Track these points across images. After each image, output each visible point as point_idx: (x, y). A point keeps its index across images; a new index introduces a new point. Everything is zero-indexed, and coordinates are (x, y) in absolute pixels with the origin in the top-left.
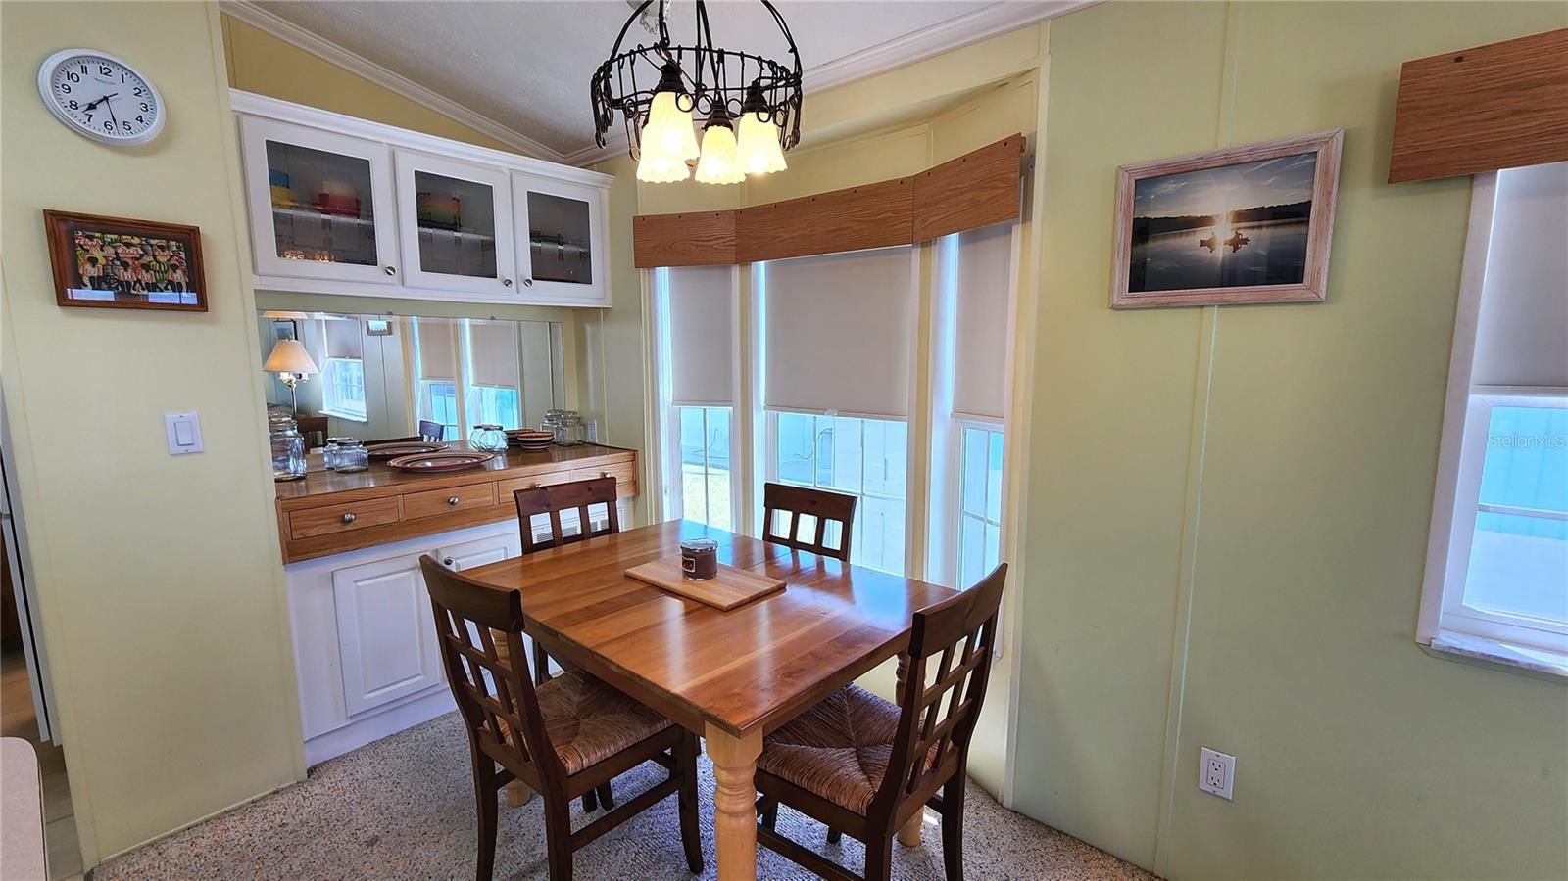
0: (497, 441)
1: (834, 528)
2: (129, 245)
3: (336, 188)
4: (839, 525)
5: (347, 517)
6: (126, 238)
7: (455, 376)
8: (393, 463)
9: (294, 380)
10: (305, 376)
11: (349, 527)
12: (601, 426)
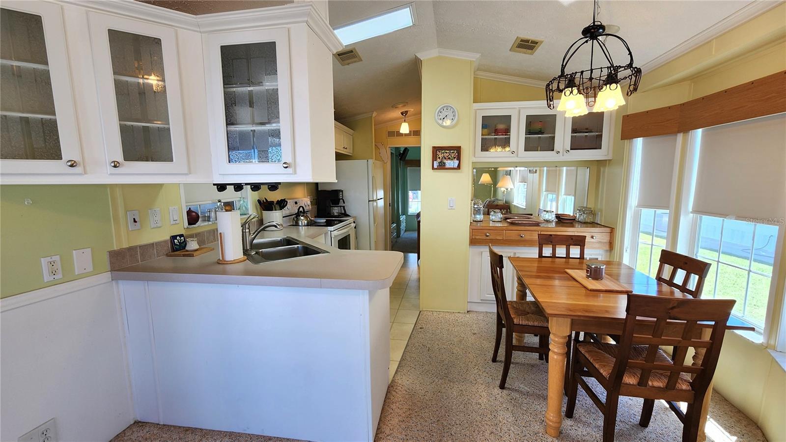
0: (552, 217)
1: (694, 279)
2: (446, 153)
3: (501, 126)
4: (697, 277)
5: (488, 234)
6: (446, 151)
7: (557, 191)
8: (508, 220)
9: (506, 190)
10: (509, 190)
11: (488, 238)
12: (601, 216)
